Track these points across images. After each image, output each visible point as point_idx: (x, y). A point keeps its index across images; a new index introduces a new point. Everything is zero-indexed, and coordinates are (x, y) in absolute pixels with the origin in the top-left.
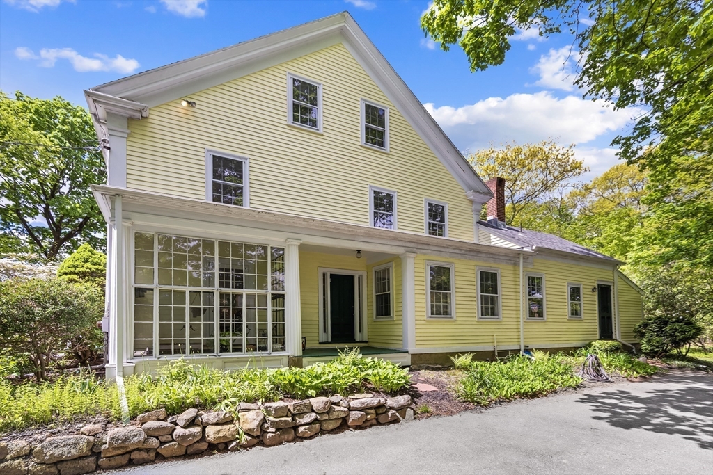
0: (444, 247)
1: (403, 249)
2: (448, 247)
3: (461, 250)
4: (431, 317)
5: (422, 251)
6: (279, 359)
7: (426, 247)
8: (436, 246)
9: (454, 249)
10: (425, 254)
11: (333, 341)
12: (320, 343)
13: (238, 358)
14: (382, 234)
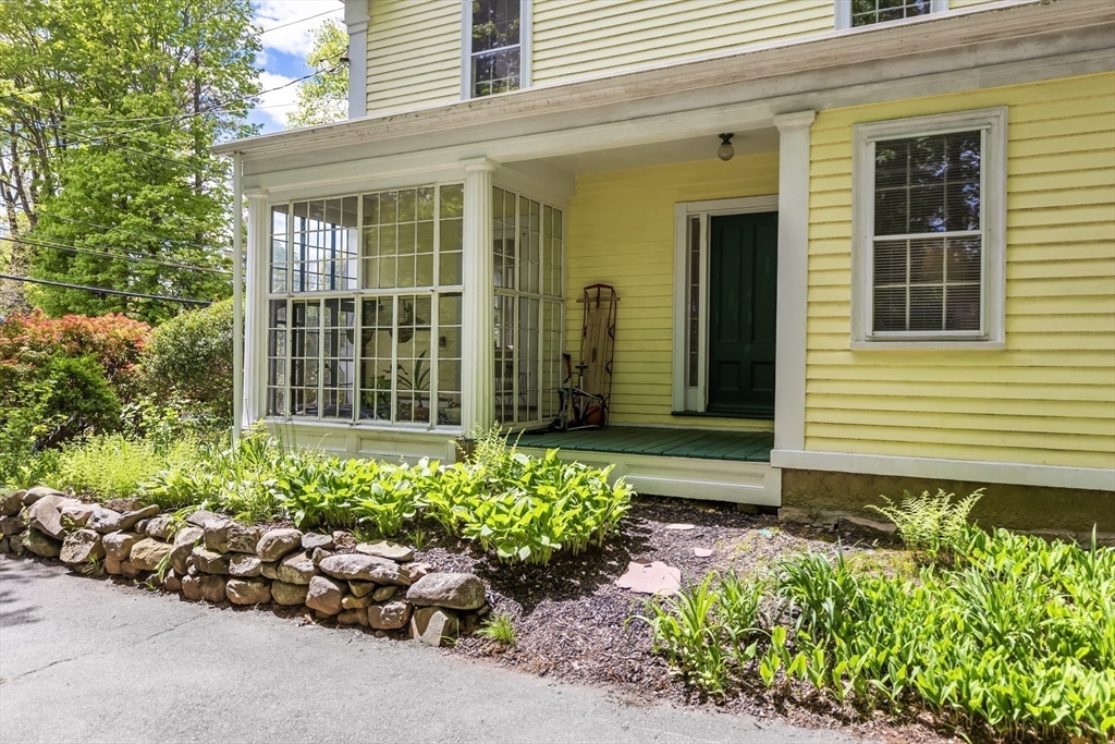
0: (952, 52)
1: (765, 105)
2: (973, 44)
3: (1054, 37)
4: (874, 340)
5: (841, 94)
6: (439, 442)
7: (865, 75)
8: (911, 57)
9: (1014, 43)
10: (856, 102)
11: (712, 410)
12: (675, 414)
13: (378, 432)
14: (680, 80)
